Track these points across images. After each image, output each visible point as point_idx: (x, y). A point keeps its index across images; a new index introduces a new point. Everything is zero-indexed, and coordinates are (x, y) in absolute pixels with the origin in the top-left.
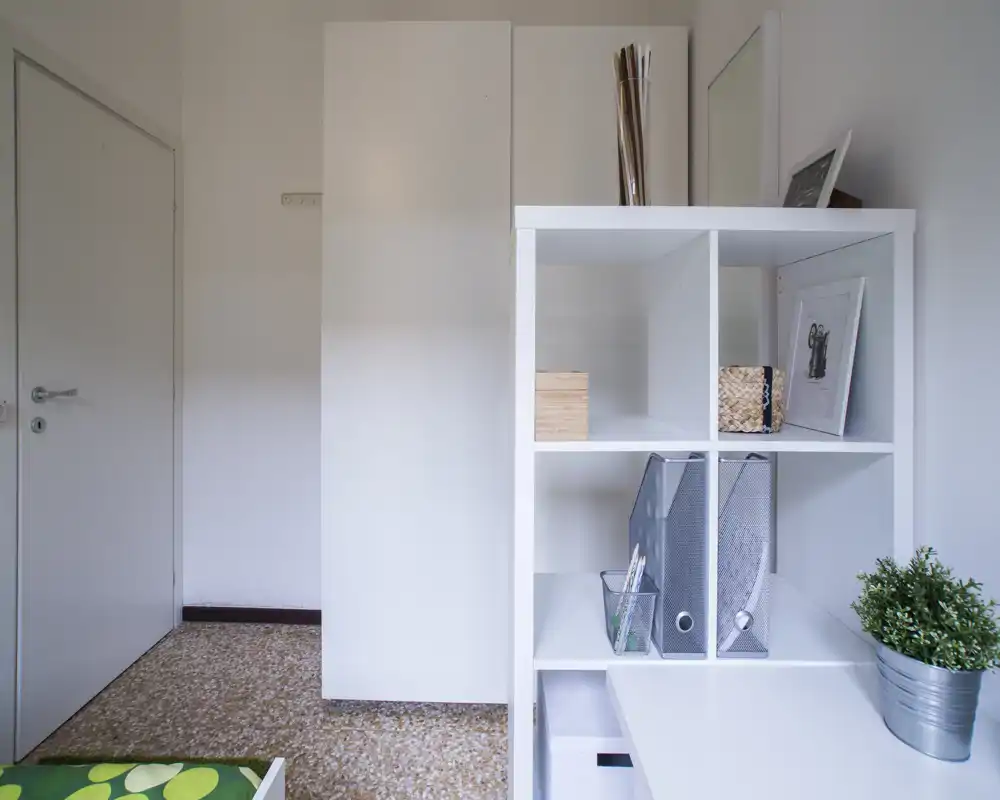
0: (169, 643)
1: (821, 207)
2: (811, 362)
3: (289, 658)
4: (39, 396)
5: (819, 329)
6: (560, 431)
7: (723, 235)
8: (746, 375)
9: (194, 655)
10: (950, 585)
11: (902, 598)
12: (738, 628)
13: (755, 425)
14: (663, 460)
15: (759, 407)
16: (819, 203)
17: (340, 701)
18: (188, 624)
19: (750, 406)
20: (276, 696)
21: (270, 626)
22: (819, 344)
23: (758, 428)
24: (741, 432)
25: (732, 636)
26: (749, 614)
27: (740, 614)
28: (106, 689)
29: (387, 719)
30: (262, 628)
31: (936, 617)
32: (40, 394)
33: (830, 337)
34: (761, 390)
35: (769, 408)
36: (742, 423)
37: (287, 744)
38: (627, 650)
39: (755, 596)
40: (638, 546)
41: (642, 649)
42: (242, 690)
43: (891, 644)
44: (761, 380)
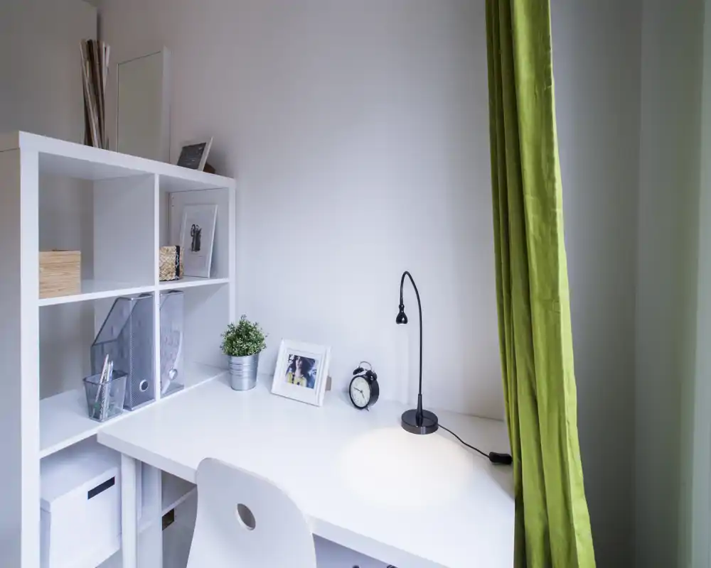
1: (201, 170)
2: (193, 243)
5: (197, 227)
6: (59, 290)
7: (161, 177)
8: (168, 250)
10: (250, 326)
11: (238, 335)
12: (170, 379)
13: (172, 276)
14: (129, 299)
15: (174, 267)
16: (199, 167)
19: (170, 266)
22: (196, 234)
23: (174, 278)
24: (165, 280)
25: (167, 384)
26: (175, 370)
27: (171, 372)
31: (249, 338)
33: (202, 231)
34: (174, 258)
35: (178, 267)
36: (166, 275)
38: (109, 416)
39: (177, 360)
40: (108, 356)
41: (118, 412)
43: (235, 355)
44: (175, 252)
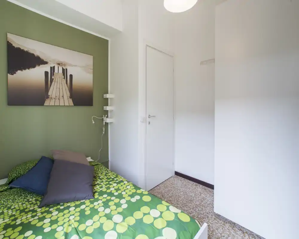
0: (172, 179)
3: (203, 195)
4: (149, 116)
9: (178, 184)
17: (220, 216)
18: (176, 176)
20: (200, 204)
21: (197, 184)
28: (160, 184)
29: (238, 231)
30: (195, 183)
32: (150, 116)
37: (203, 220)
42: (190, 198)
